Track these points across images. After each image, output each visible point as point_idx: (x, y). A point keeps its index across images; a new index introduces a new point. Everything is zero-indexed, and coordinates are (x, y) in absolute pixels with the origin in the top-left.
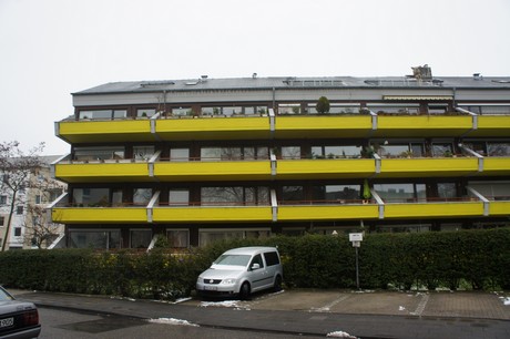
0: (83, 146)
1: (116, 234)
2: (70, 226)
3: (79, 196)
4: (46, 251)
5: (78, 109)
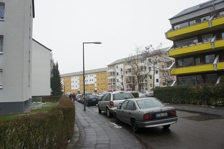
0: (178, 41)
1: (199, 77)
2: (178, 76)
3: (180, 63)
4: (169, 87)
5: (173, 25)
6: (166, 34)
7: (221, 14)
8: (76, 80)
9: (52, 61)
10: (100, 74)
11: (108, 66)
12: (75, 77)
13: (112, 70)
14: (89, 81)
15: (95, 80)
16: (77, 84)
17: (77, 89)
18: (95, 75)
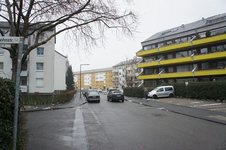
0: (146, 57)
5: (143, 47)
6: (136, 53)
7: (168, 43)
8: (89, 77)
9: (67, 62)
10: (108, 73)
11: (113, 67)
12: (87, 75)
13: (115, 71)
14: (99, 78)
15: (104, 78)
16: (89, 81)
17: (89, 85)
18: (104, 74)
